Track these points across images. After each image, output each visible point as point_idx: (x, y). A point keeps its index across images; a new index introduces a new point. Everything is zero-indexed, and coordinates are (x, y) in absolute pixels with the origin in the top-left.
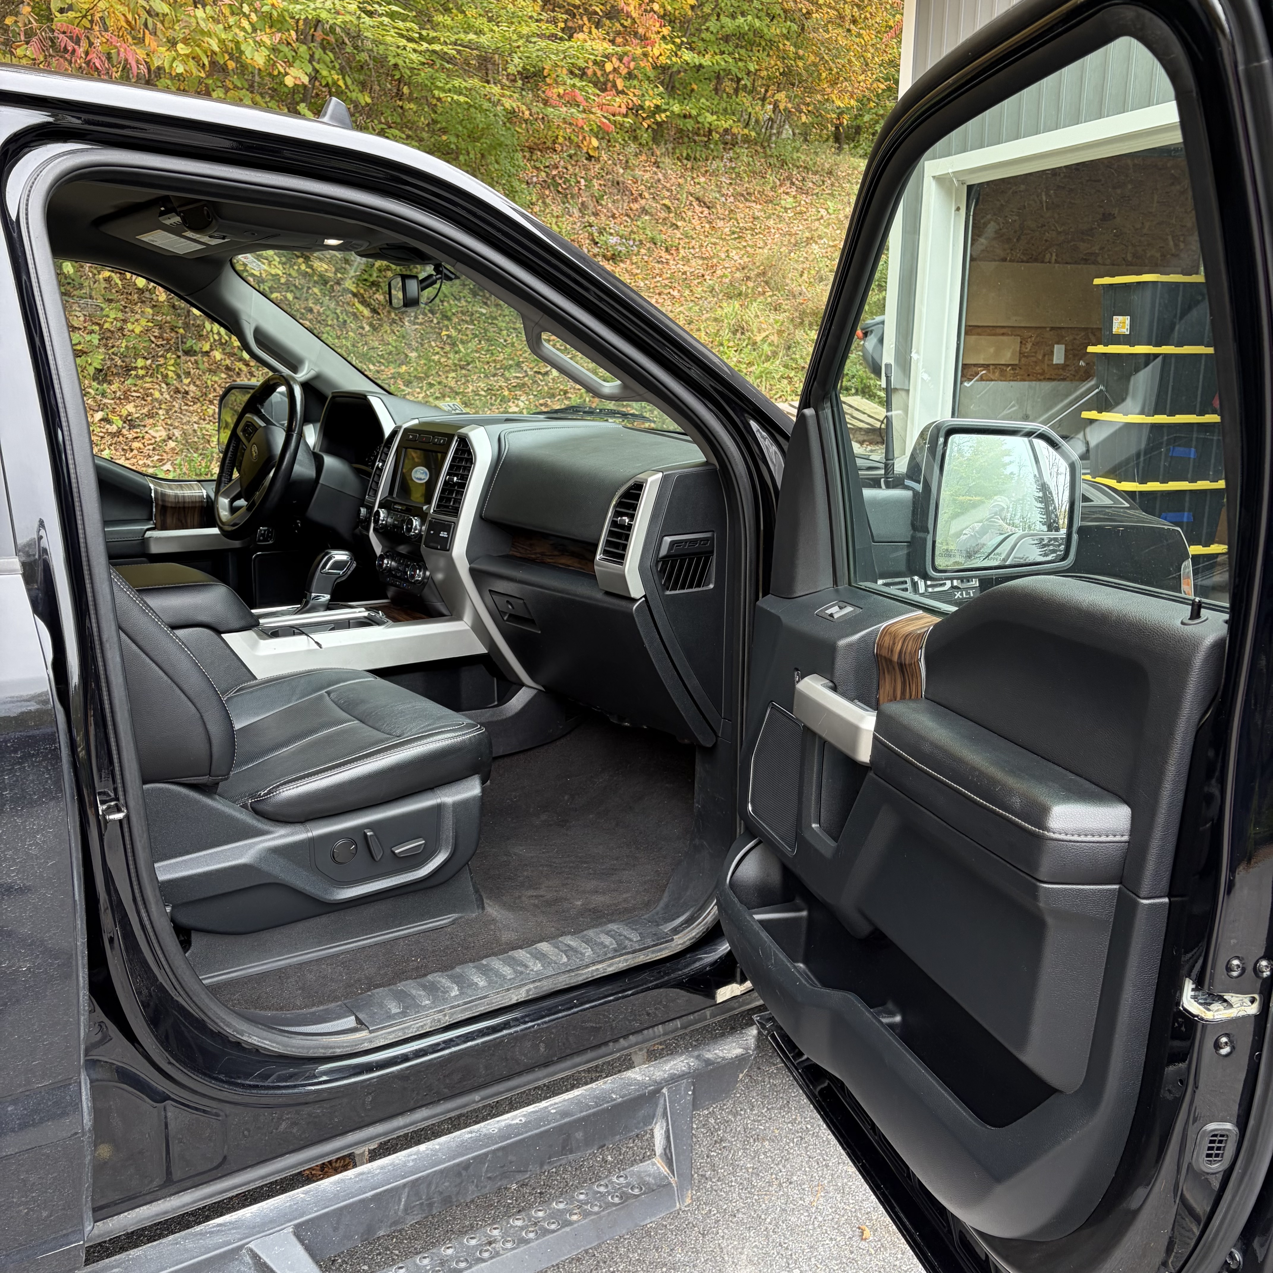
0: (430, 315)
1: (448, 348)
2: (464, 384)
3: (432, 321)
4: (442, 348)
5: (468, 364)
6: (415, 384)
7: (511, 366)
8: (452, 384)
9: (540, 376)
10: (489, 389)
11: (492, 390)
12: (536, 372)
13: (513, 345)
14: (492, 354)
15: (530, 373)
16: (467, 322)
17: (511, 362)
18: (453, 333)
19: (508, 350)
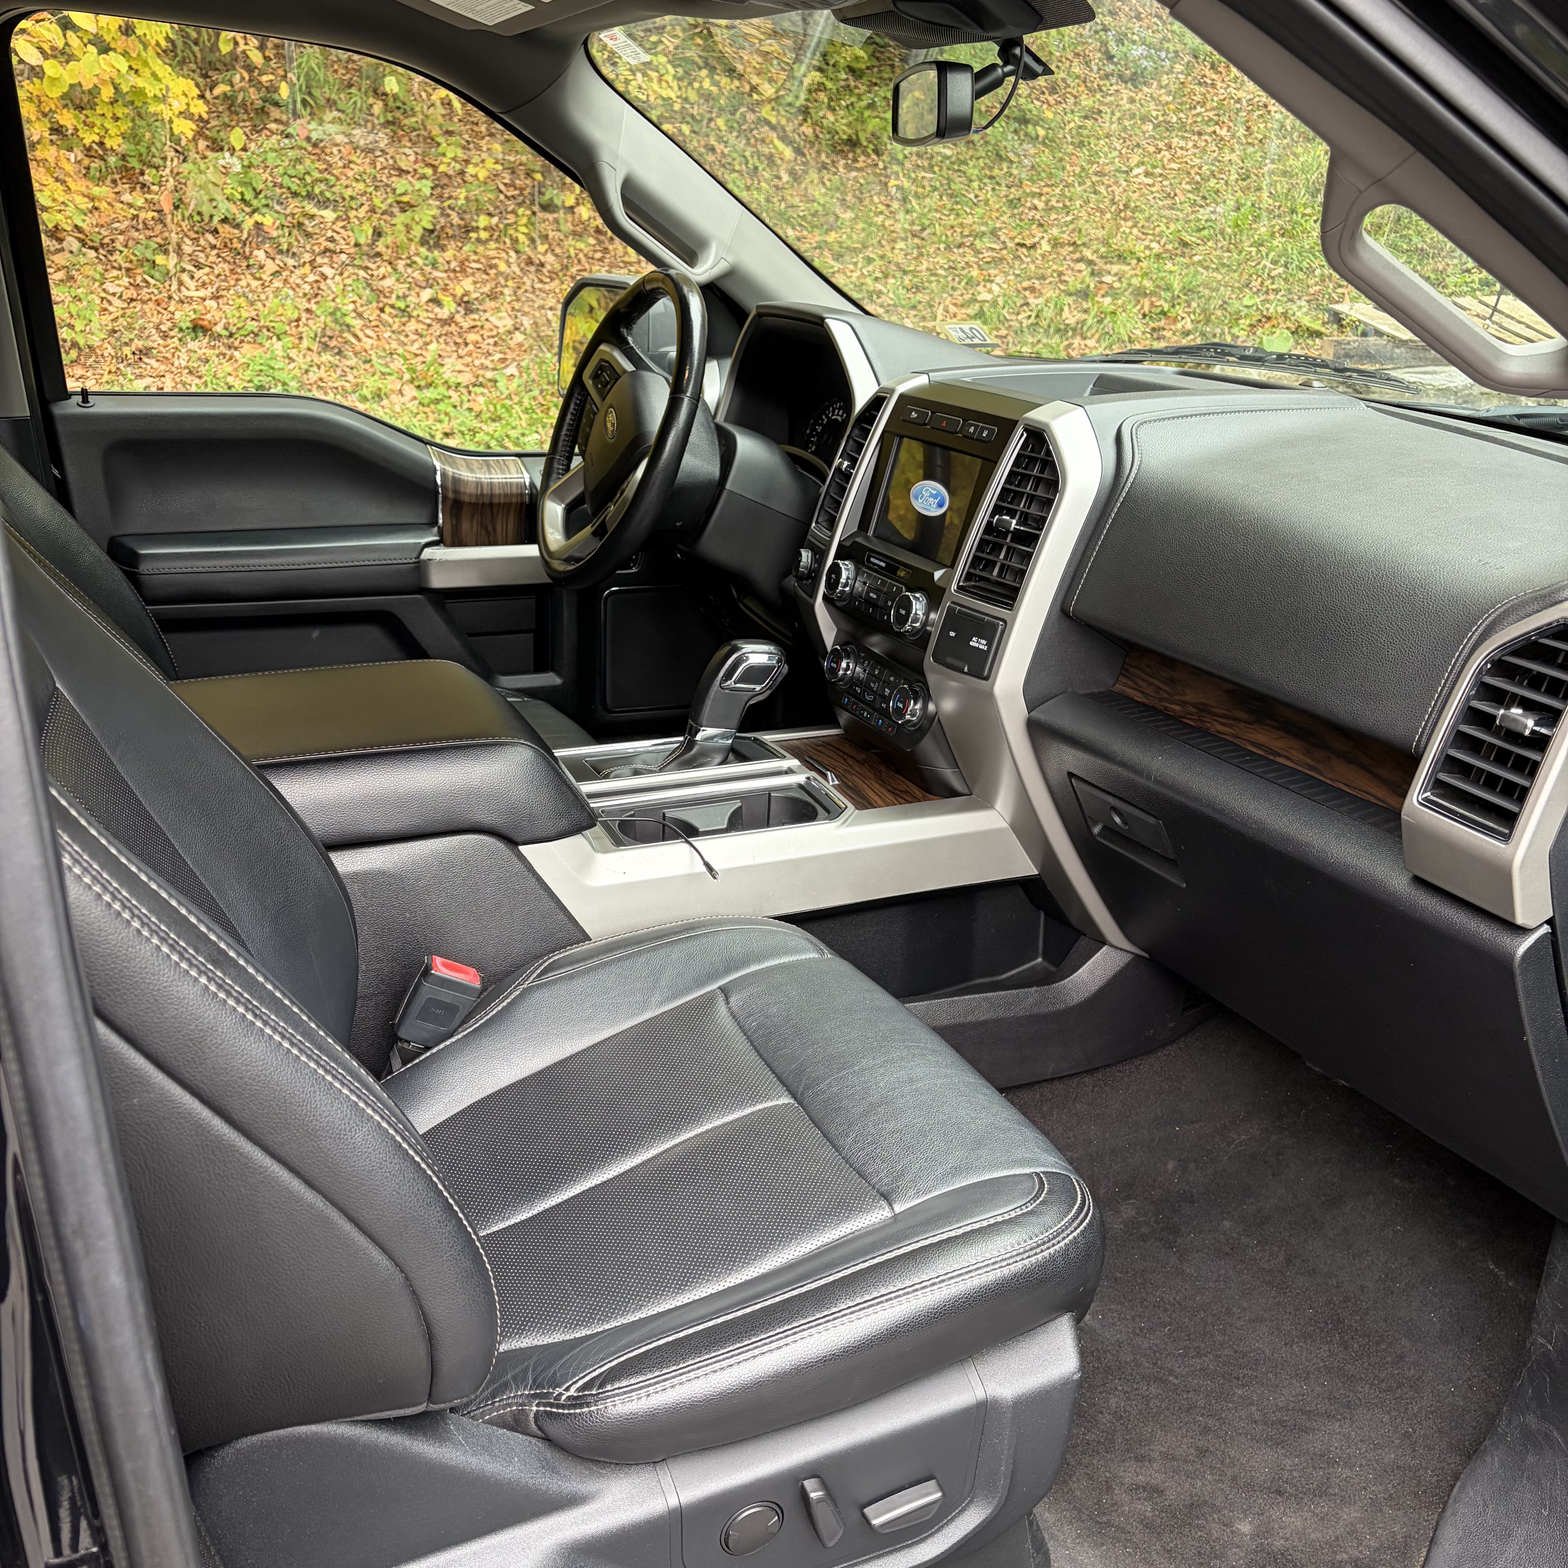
0: (874, 157)
1: (895, 205)
2: (915, 258)
3: (876, 165)
4: (888, 206)
5: (924, 229)
6: (847, 258)
7: (984, 234)
8: (900, 259)
9: (1024, 250)
10: (950, 267)
11: (954, 269)
12: (1019, 244)
13: (987, 202)
14: (958, 215)
15: (1010, 244)
16: (924, 168)
17: (983, 228)
18: (906, 184)
19: (980, 211)
